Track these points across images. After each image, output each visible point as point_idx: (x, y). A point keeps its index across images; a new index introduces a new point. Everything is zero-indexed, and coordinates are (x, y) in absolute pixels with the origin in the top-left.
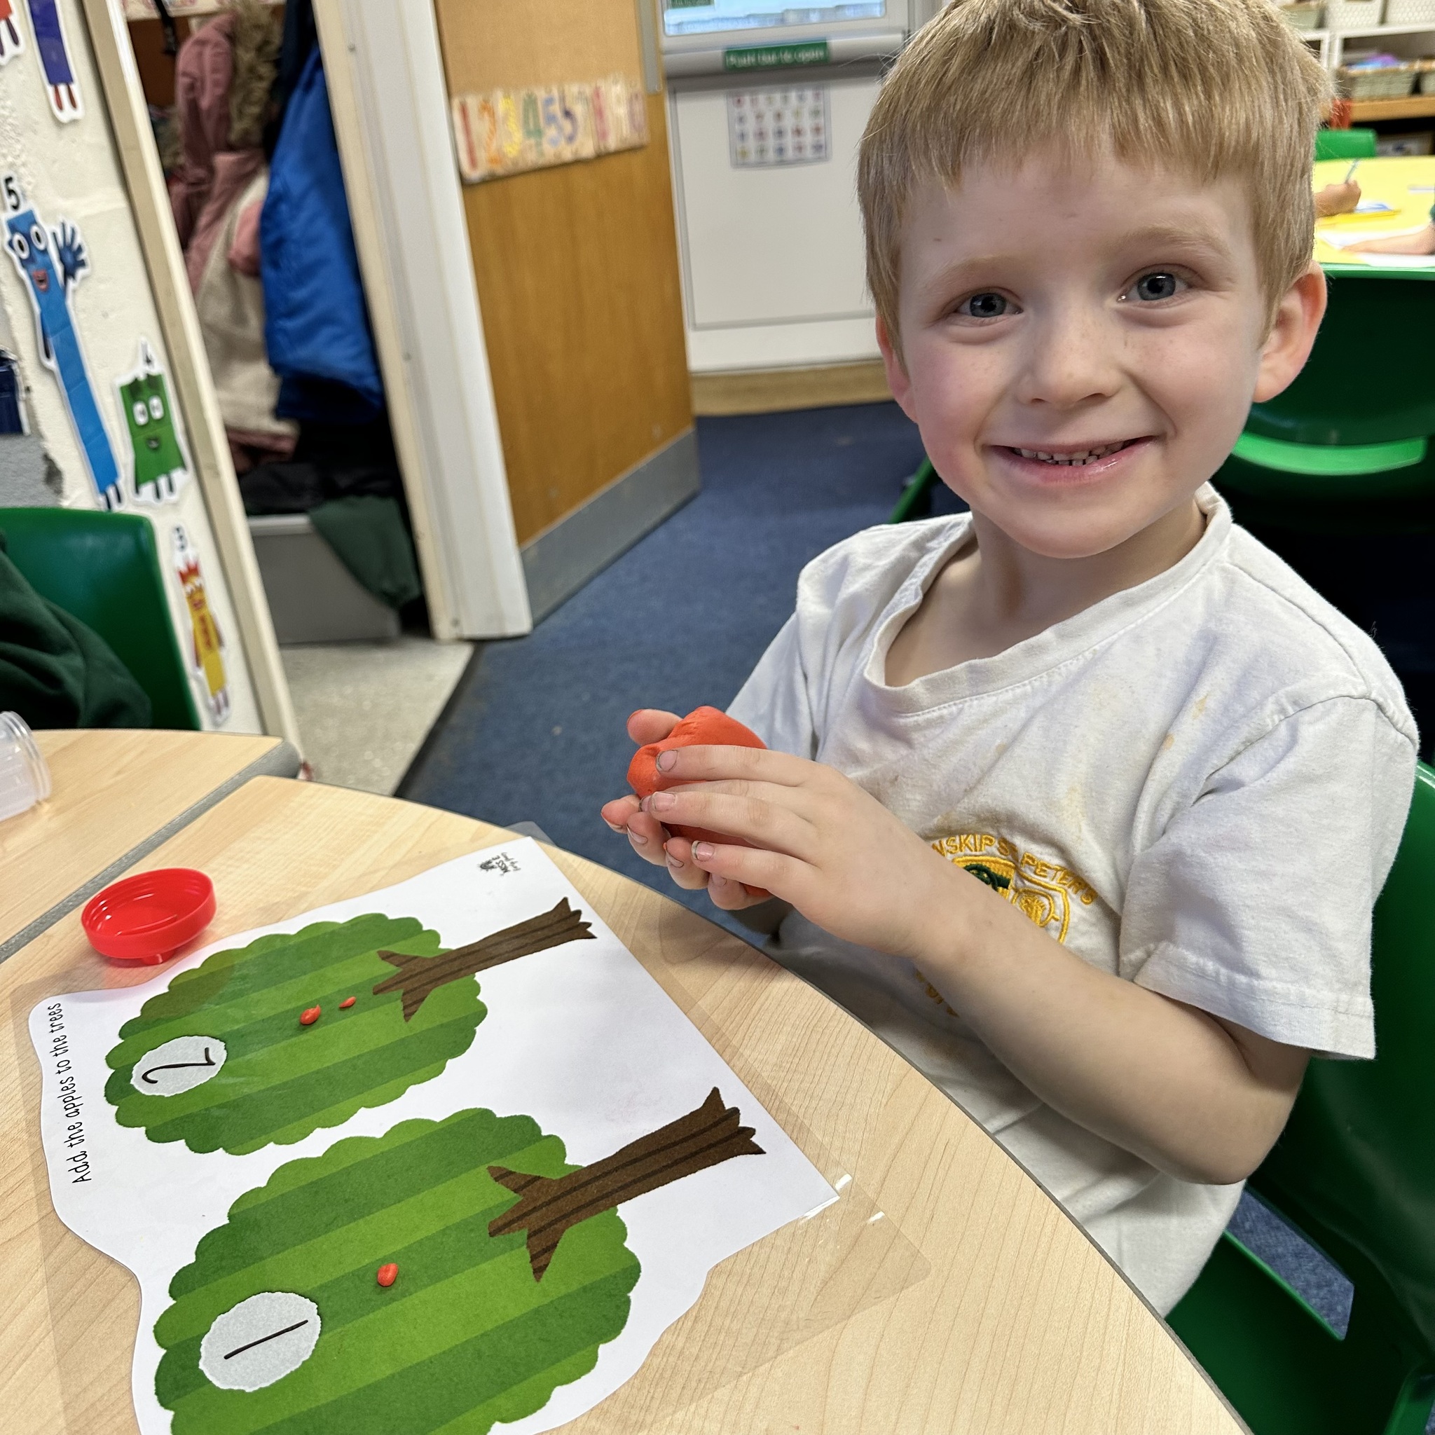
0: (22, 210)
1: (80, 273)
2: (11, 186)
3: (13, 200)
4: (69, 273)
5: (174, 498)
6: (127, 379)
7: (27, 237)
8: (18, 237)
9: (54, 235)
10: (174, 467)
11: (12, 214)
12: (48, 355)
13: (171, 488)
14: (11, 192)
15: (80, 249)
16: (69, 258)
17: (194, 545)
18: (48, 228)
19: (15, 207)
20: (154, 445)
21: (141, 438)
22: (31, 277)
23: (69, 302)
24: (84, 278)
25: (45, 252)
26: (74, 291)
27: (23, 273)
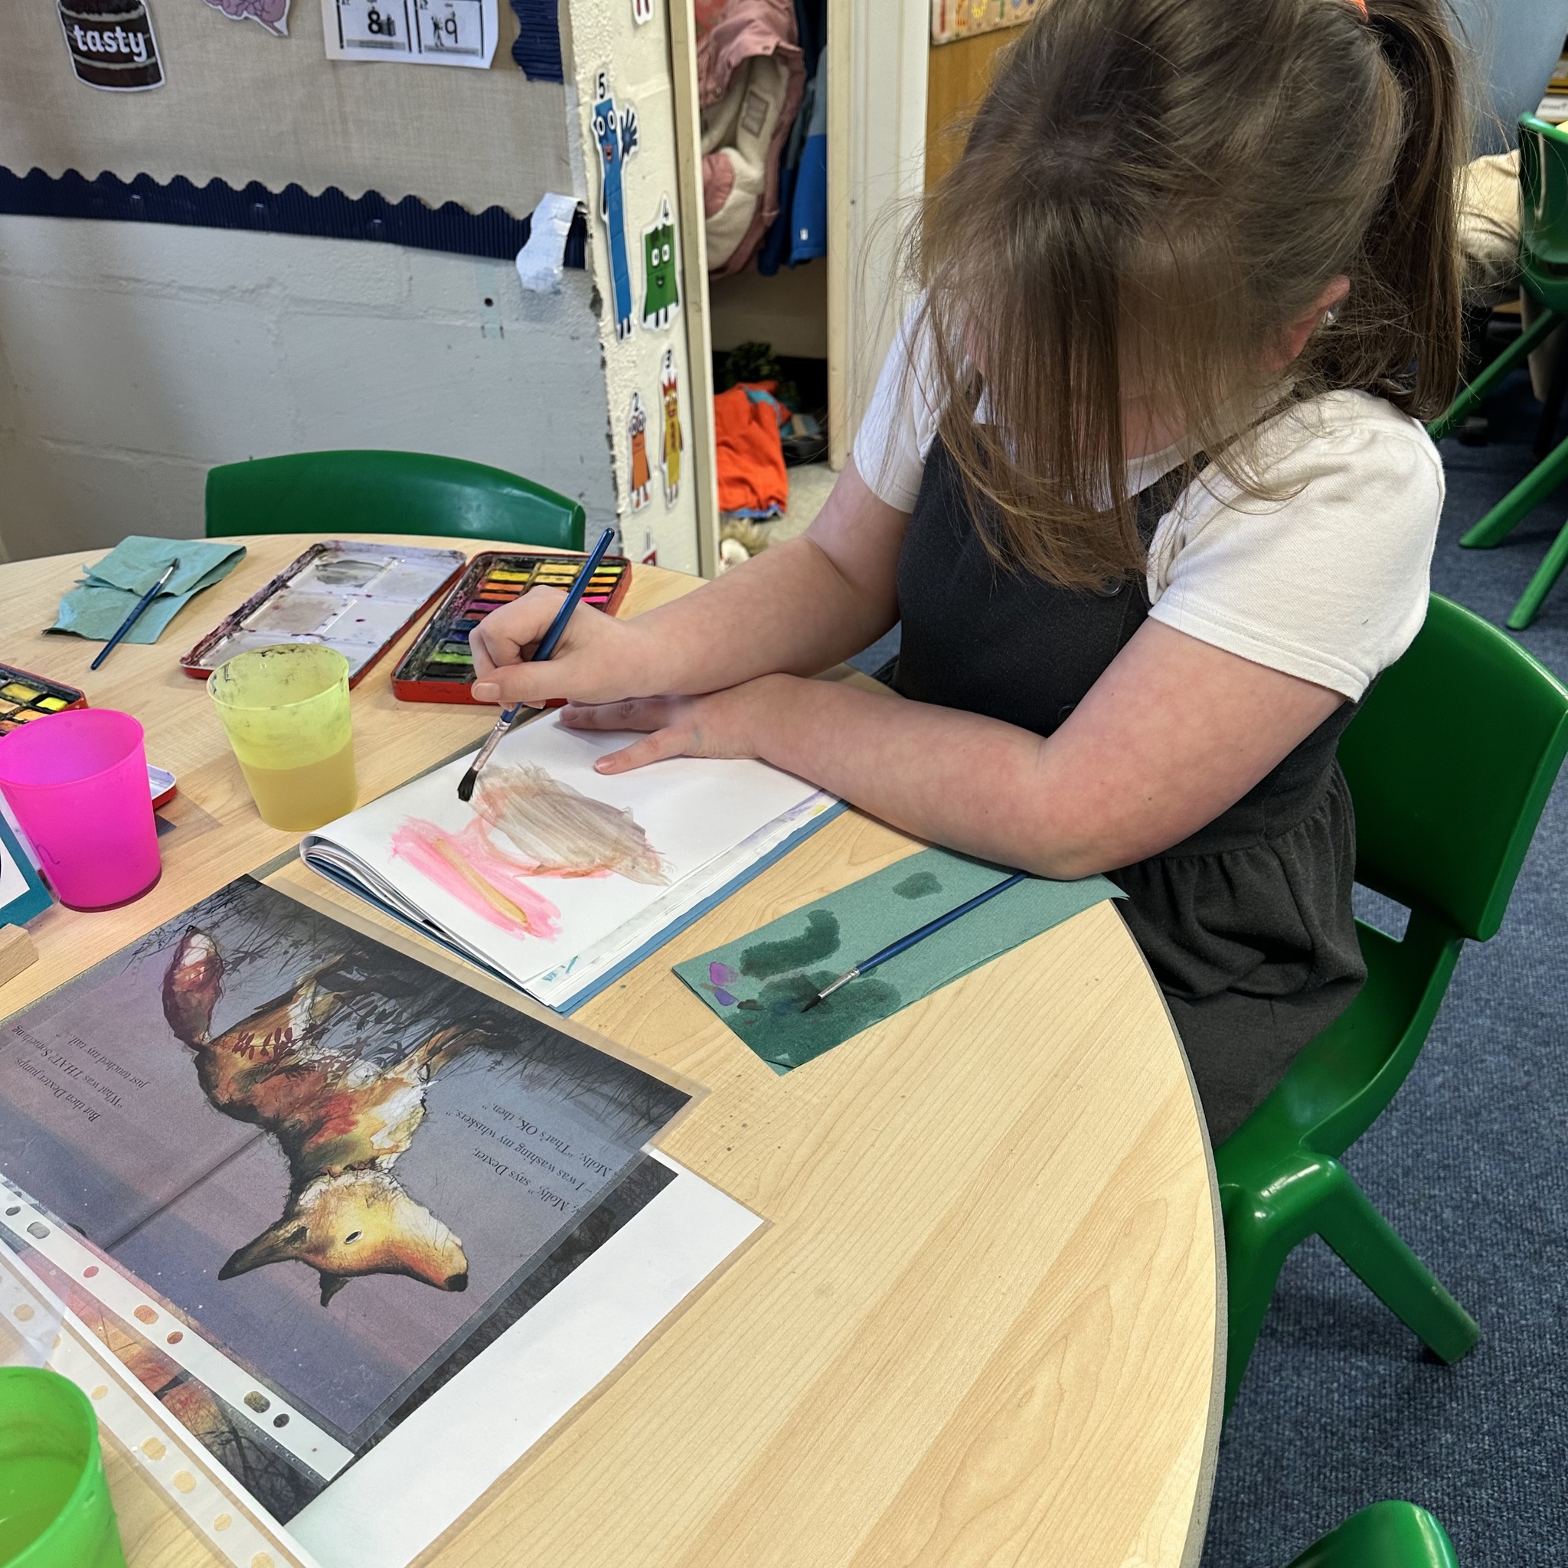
0: (606, 98)
1: (633, 149)
2: (603, 80)
3: (600, 91)
4: (626, 150)
5: (667, 326)
6: (650, 229)
7: (605, 119)
8: (600, 119)
9: (621, 118)
10: (670, 302)
11: (599, 101)
12: (605, 212)
13: (666, 319)
14: (601, 85)
15: (635, 131)
16: (627, 138)
17: (676, 366)
18: (618, 113)
19: (602, 96)
20: (660, 282)
21: (654, 276)
22: (603, 150)
23: (623, 172)
24: (635, 153)
25: (614, 131)
26: (627, 162)
27: (599, 146)
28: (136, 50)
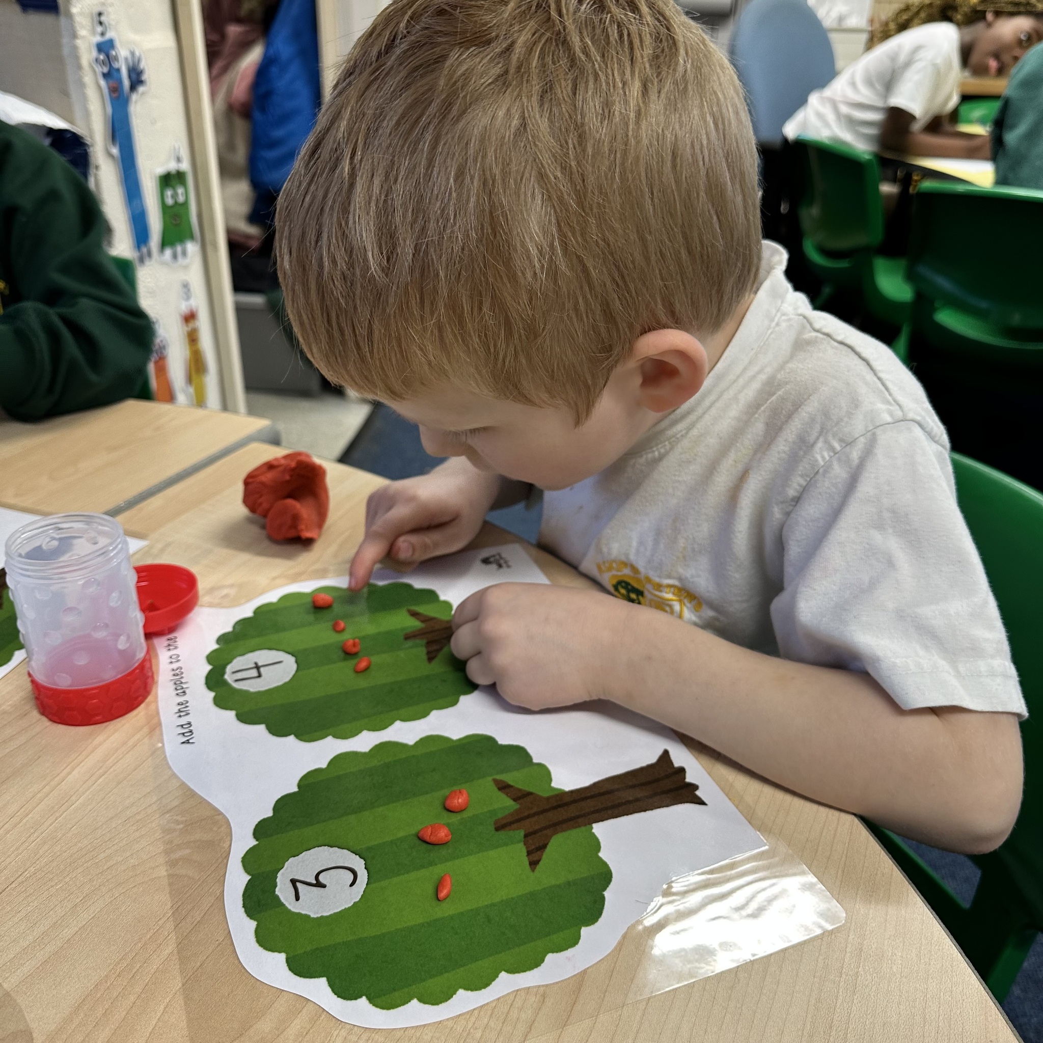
0: (107, 37)
1: (141, 89)
2: (103, 18)
3: (99, 29)
4: (133, 89)
5: (185, 262)
6: (162, 170)
7: (108, 56)
8: (102, 56)
9: (126, 59)
10: (188, 240)
11: (98, 39)
12: (113, 145)
13: (184, 255)
14: (101, 23)
15: (142, 73)
16: (134, 76)
17: (196, 298)
18: (122, 52)
19: (103, 34)
20: (176, 221)
21: (169, 215)
22: (107, 86)
23: (131, 108)
24: (143, 94)
25: (118, 70)
26: (136, 102)
27: (102, 83)
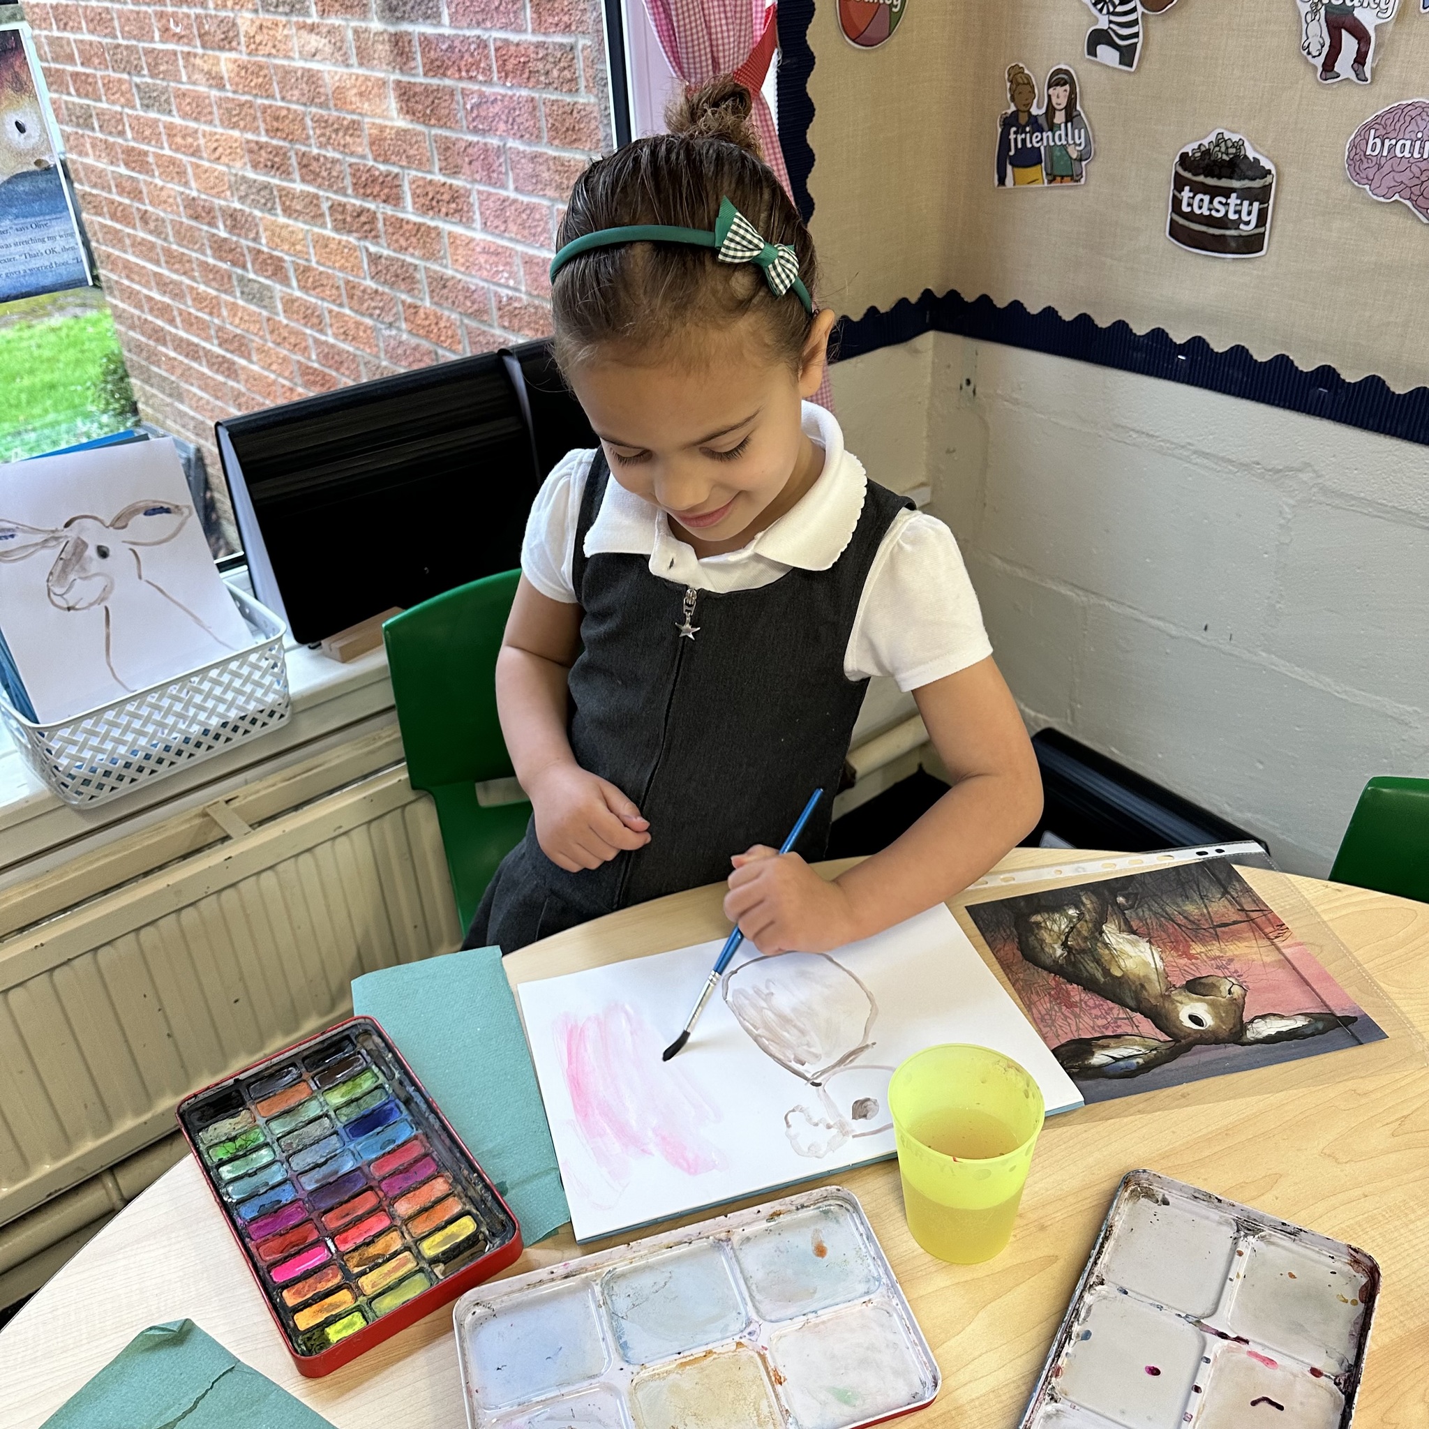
28: (1245, 218)
